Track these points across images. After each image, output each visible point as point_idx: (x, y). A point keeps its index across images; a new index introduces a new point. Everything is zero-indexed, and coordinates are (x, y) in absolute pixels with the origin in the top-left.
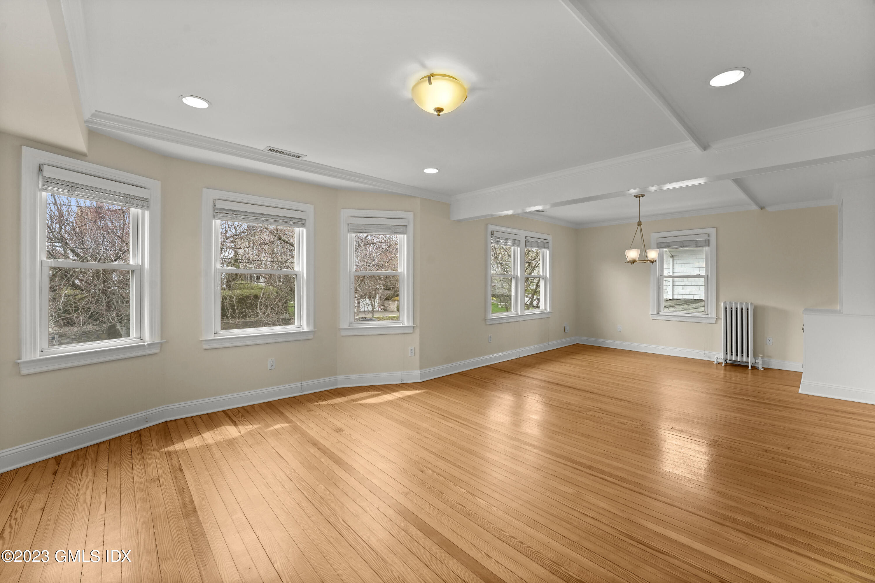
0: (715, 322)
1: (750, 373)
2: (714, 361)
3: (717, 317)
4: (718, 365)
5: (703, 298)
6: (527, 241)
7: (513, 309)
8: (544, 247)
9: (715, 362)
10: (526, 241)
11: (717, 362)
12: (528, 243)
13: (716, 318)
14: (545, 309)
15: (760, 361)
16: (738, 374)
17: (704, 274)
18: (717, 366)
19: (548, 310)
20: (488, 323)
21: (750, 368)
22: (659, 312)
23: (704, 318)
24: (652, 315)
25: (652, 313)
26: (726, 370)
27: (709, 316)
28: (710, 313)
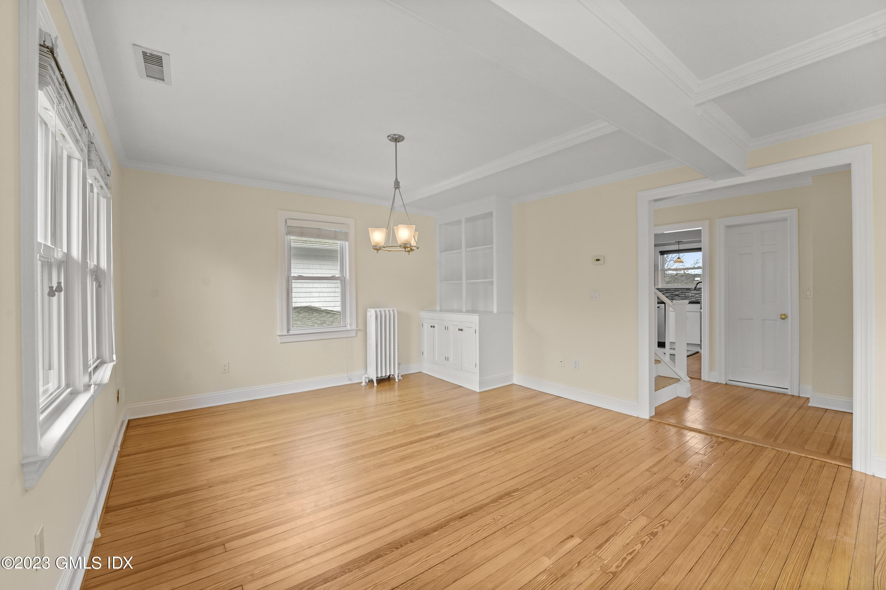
0: (355, 335)
4: (368, 386)
9: (364, 383)
11: (366, 382)
13: (356, 330)
18: (366, 387)
21: (397, 381)
22: (288, 330)
23: (346, 332)
24: (281, 337)
25: (281, 334)
26: (377, 391)
27: (349, 328)
28: (350, 325)
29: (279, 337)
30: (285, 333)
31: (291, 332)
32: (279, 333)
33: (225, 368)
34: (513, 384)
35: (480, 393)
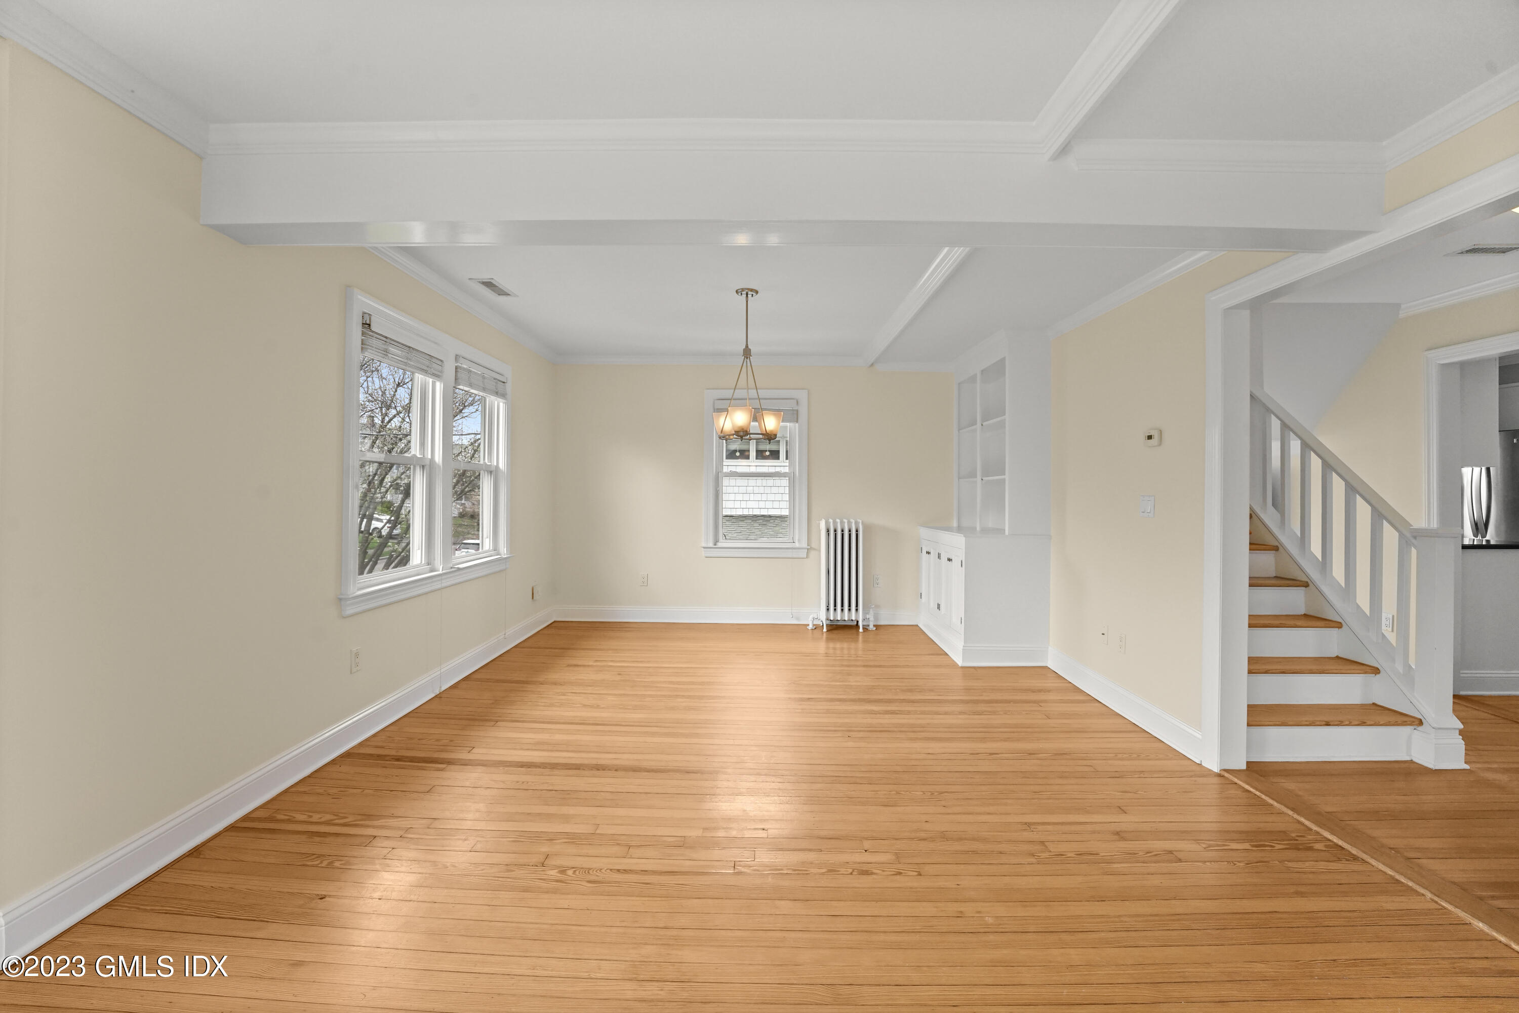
0: (805, 556)
1: (861, 638)
2: (809, 625)
3: (809, 547)
4: (815, 631)
5: (785, 512)
6: (461, 368)
7: (417, 556)
8: (497, 394)
9: (810, 627)
10: (456, 368)
11: (814, 625)
12: (462, 375)
13: (808, 549)
14: (496, 549)
15: (871, 616)
16: (845, 645)
17: (788, 471)
18: (812, 633)
19: (504, 551)
20: (350, 611)
21: (861, 630)
22: (716, 542)
23: (791, 550)
24: (705, 549)
25: (706, 546)
26: (828, 640)
27: (797, 545)
28: (799, 541)
29: (703, 549)
30: (711, 545)
31: (719, 545)
32: (704, 545)
33: (643, 580)
34: (1046, 668)
35: (962, 667)
